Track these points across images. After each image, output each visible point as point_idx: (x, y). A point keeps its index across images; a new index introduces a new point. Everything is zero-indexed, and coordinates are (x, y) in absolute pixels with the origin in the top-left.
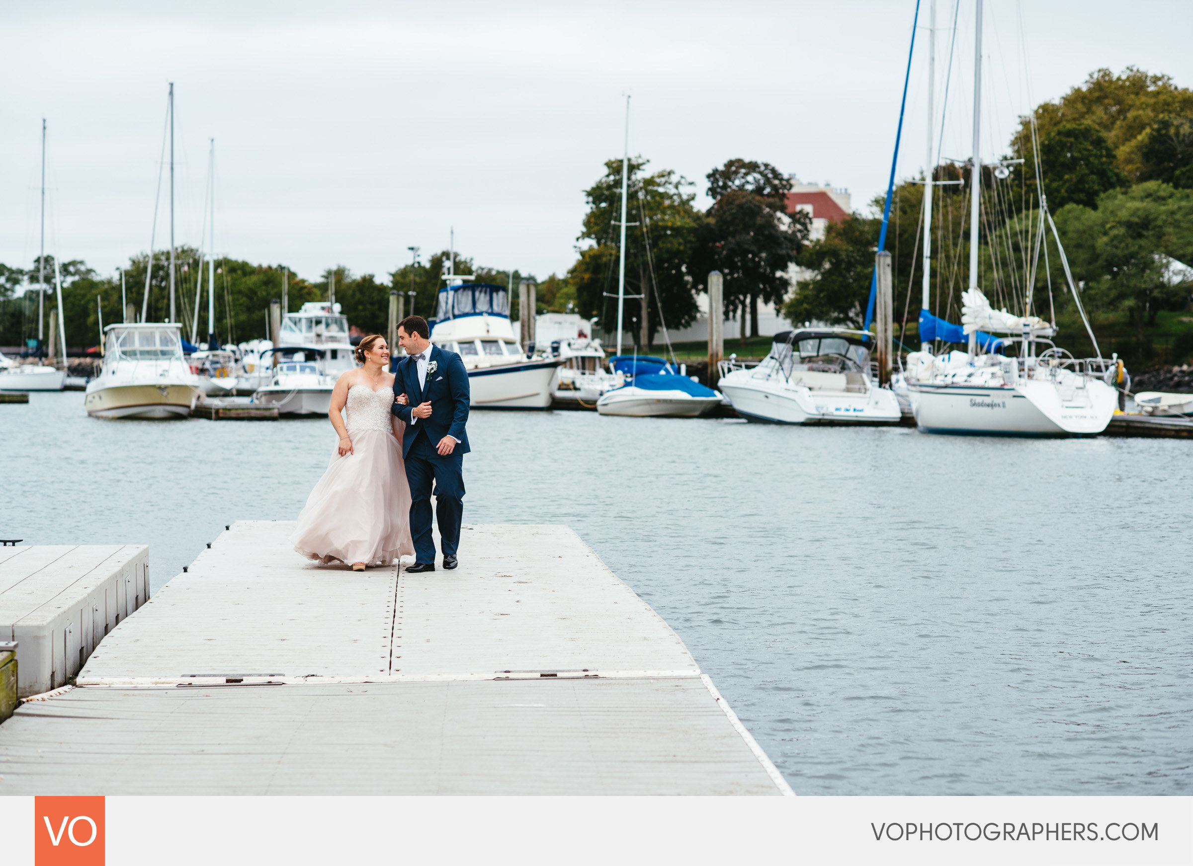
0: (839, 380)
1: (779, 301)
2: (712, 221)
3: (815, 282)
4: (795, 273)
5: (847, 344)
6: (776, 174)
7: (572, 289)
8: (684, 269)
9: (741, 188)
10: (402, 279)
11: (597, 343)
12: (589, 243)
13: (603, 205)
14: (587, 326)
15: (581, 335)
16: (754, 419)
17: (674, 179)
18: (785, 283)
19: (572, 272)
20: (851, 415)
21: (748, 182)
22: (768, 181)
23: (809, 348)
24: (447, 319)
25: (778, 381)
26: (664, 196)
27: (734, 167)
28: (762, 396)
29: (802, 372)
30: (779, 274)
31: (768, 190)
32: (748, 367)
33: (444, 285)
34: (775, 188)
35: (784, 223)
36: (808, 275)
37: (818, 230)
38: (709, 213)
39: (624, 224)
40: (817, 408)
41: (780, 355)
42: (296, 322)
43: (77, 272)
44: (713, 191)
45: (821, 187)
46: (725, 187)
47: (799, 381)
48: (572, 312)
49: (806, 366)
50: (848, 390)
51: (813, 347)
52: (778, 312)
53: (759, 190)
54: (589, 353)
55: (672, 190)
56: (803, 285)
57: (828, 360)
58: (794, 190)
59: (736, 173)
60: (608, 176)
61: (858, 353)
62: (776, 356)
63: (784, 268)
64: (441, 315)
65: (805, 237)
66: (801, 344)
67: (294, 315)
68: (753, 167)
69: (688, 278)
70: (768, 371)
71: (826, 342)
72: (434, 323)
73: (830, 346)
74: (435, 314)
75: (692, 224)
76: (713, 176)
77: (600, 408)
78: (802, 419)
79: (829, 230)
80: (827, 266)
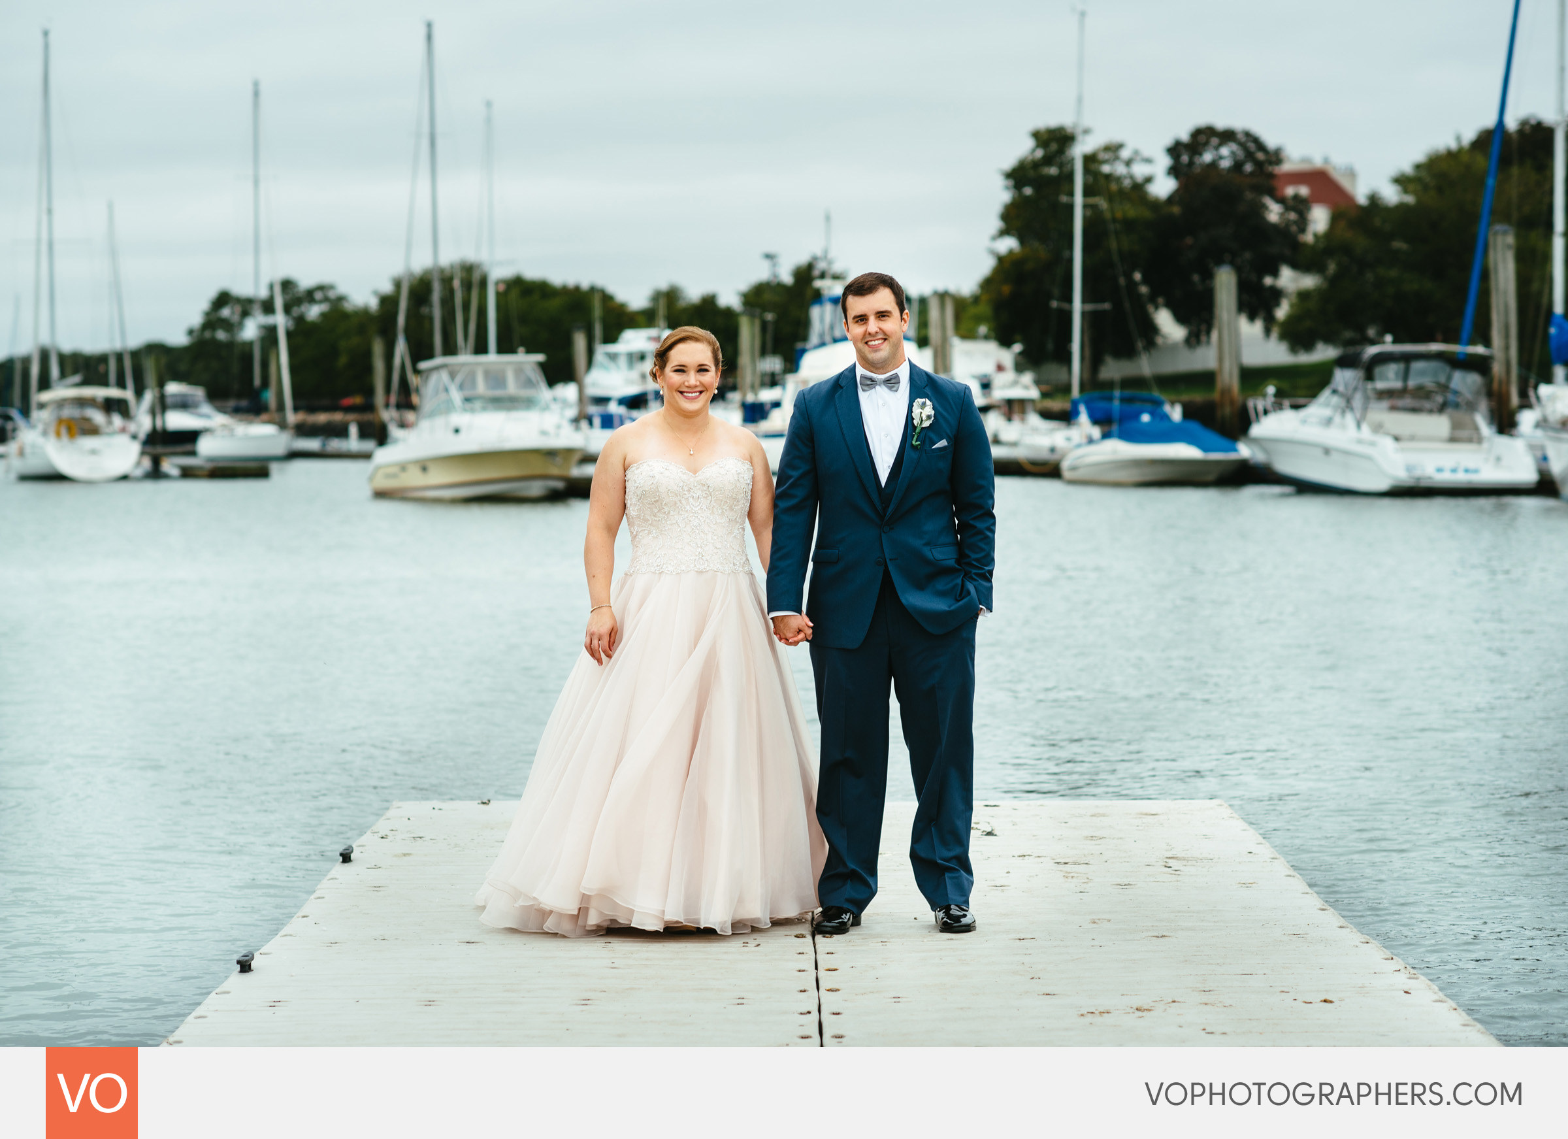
0: (1440, 424)
1: (1269, 321)
2: (1176, 210)
3: (1318, 291)
4: (1288, 279)
5: (1447, 369)
6: (1261, 146)
7: (984, 309)
8: (1138, 276)
9: (1213, 165)
10: (757, 298)
11: (1028, 378)
12: (1009, 244)
13: (1028, 191)
14: (1007, 356)
15: (1000, 368)
16: (1305, 488)
17: (1125, 154)
18: (1276, 295)
19: (987, 284)
20: (1461, 478)
21: (1221, 158)
22: (1250, 155)
23: (1389, 378)
24: (822, 344)
25: (1343, 427)
26: (1108, 177)
27: (1204, 136)
28: (1319, 452)
29: (1380, 413)
30: (1268, 281)
31: (1248, 168)
32: (1296, 407)
33: (817, 297)
34: (1259, 164)
35: (1274, 213)
36: (1309, 282)
37: (1319, 219)
38: (1171, 199)
39: (1079, 199)
40: (1409, 469)
41: (1346, 385)
42: (613, 357)
43: (326, 299)
44: (1174, 171)
45: (1318, 162)
46: (1191, 163)
47: (1378, 428)
48: (986, 338)
49: (1385, 404)
50: (1453, 439)
51: (1397, 374)
52: (1267, 331)
53: (1238, 166)
54: (1016, 393)
55: (1120, 169)
56: (1303, 295)
57: (1422, 393)
58: (1286, 167)
59: (1206, 143)
60: (1033, 151)
61: (1465, 382)
62: (1341, 388)
63: (1275, 273)
64: (814, 339)
65: (1303, 230)
66: (1378, 370)
67: (612, 348)
68: (1228, 136)
69: (1144, 289)
70: (1327, 412)
71: (1417, 366)
72: (803, 351)
73: (1422, 373)
74: (805, 338)
75: (1147, 214)
76: (1175, 150)
77: (1067, 474)
78: (1383, 485)
79: (1335, 219)
80: (1332, 267)
